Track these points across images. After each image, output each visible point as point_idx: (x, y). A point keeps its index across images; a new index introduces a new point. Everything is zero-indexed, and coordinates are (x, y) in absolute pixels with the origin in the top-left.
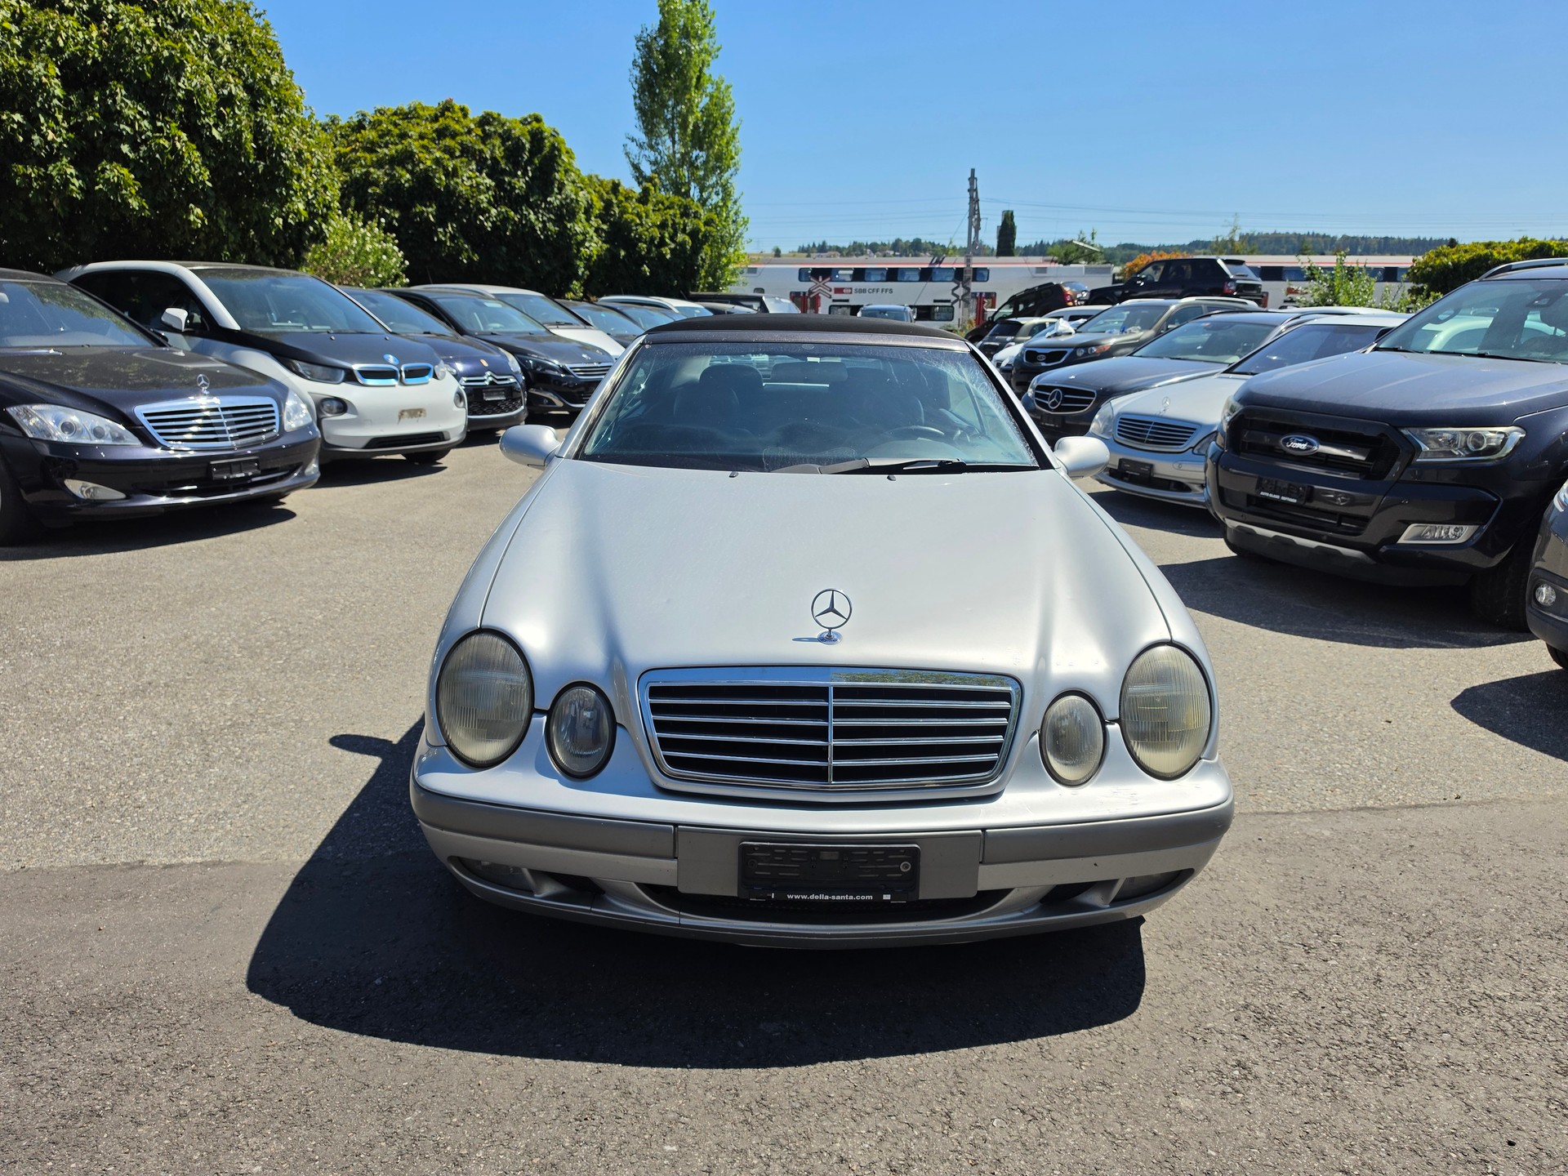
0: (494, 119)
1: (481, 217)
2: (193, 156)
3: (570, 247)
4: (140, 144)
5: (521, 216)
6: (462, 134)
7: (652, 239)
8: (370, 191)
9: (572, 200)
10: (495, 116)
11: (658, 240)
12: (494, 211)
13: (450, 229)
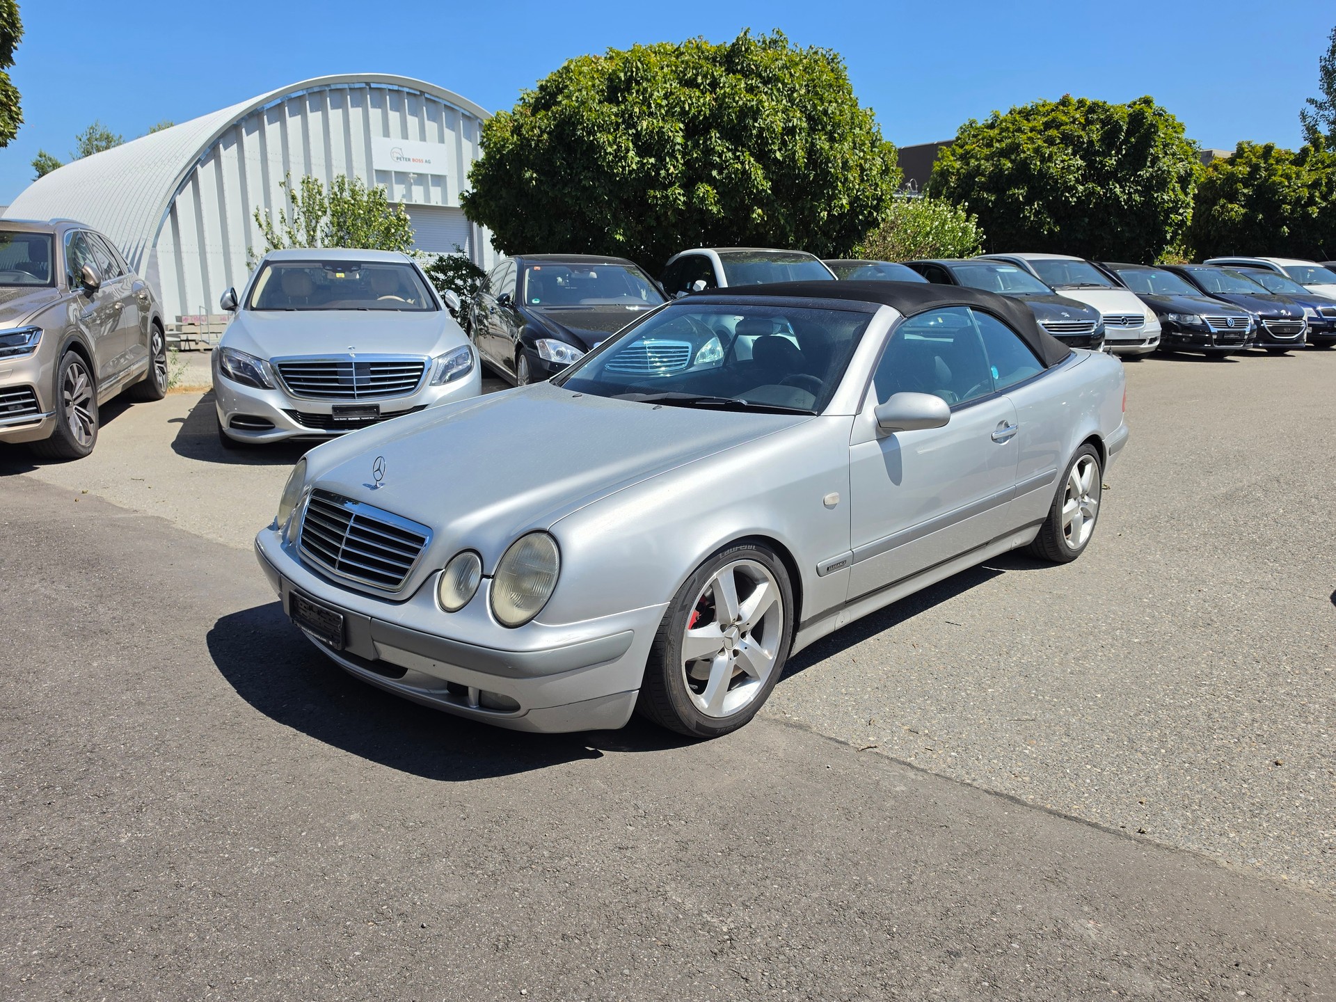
0: (1099, 106)
1: (1067, 194)
2: (758, 173)
3: (1156, 214)
4: (725, 169)
5: (1107, 190)
6: (1067, 124)
7: (1299, 199)
8: (976, 179)
9: (1163, 172)
10: (1101, 104)
11: (1306, 200)
12: (1081, 188)
13: (1036, 206)
